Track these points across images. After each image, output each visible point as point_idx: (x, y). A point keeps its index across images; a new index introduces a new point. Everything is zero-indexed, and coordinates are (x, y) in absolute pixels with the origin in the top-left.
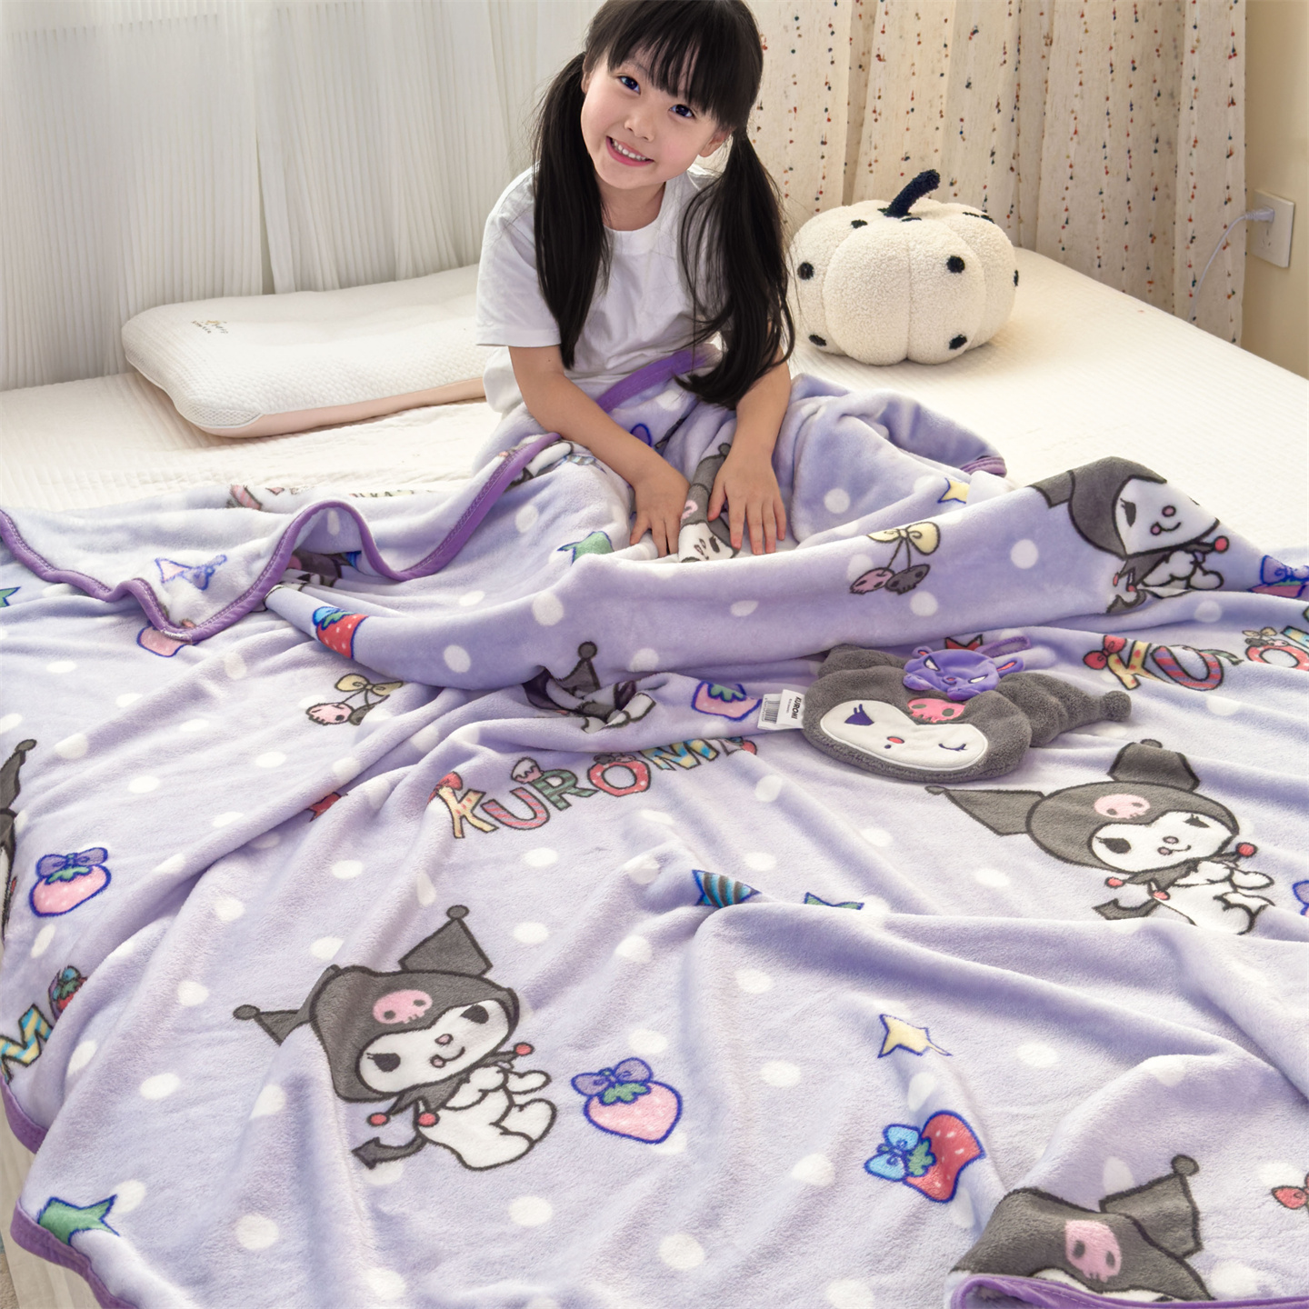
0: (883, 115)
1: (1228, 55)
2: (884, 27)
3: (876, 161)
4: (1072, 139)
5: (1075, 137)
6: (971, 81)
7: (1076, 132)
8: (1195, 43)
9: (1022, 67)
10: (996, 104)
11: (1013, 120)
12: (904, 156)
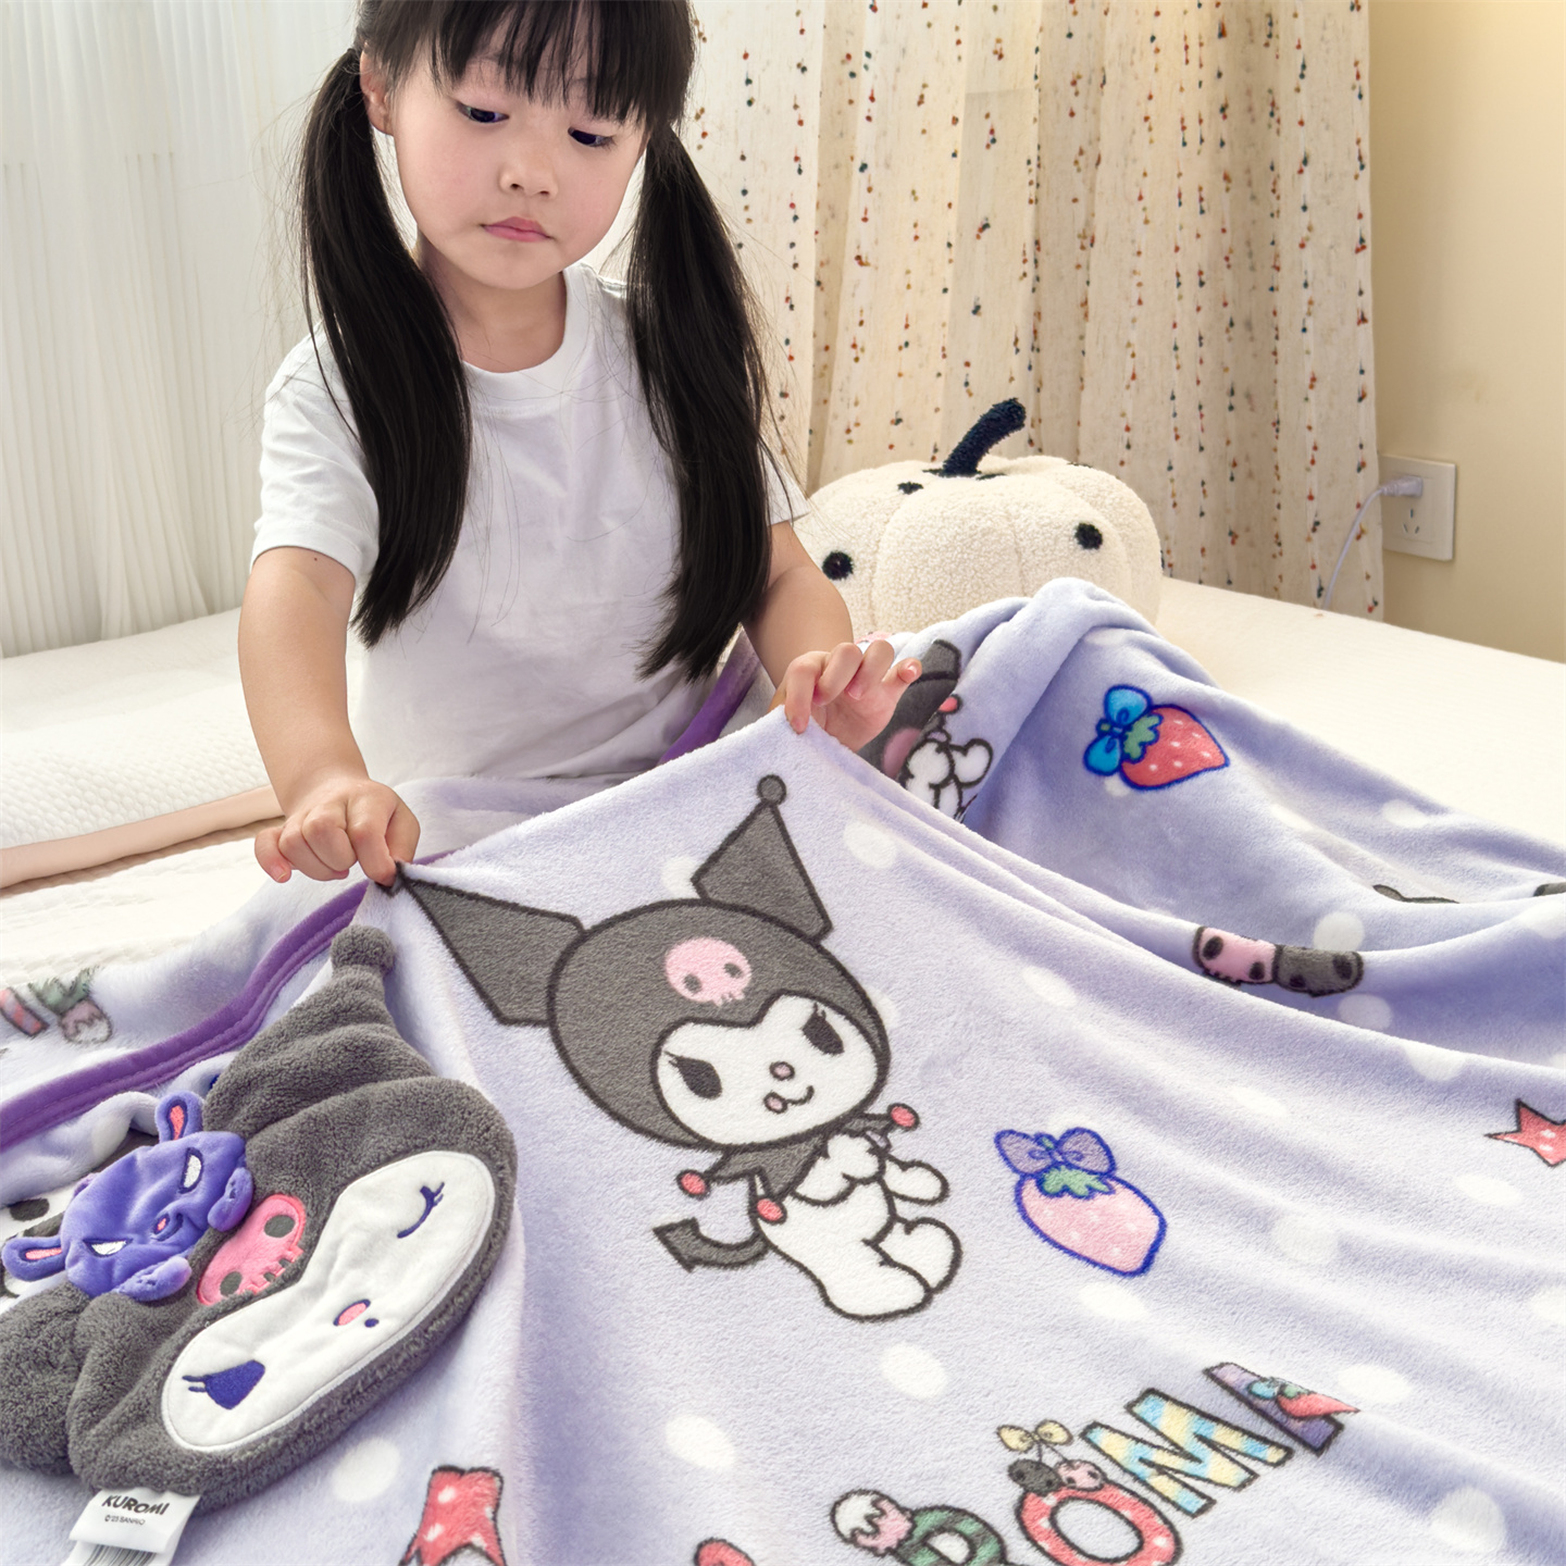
0: (866, 351)
1: (1354, 248)
2: (866, 212)
3: (857, 424)
4: (1128, 387)
5: (1133, 383)
6: (980, 303)
7: (1134, 377)
8: (1305, 233)
9: (1044, 284)
10: (1013, 340)
11: (1030, 368)
12: (894, 417)
